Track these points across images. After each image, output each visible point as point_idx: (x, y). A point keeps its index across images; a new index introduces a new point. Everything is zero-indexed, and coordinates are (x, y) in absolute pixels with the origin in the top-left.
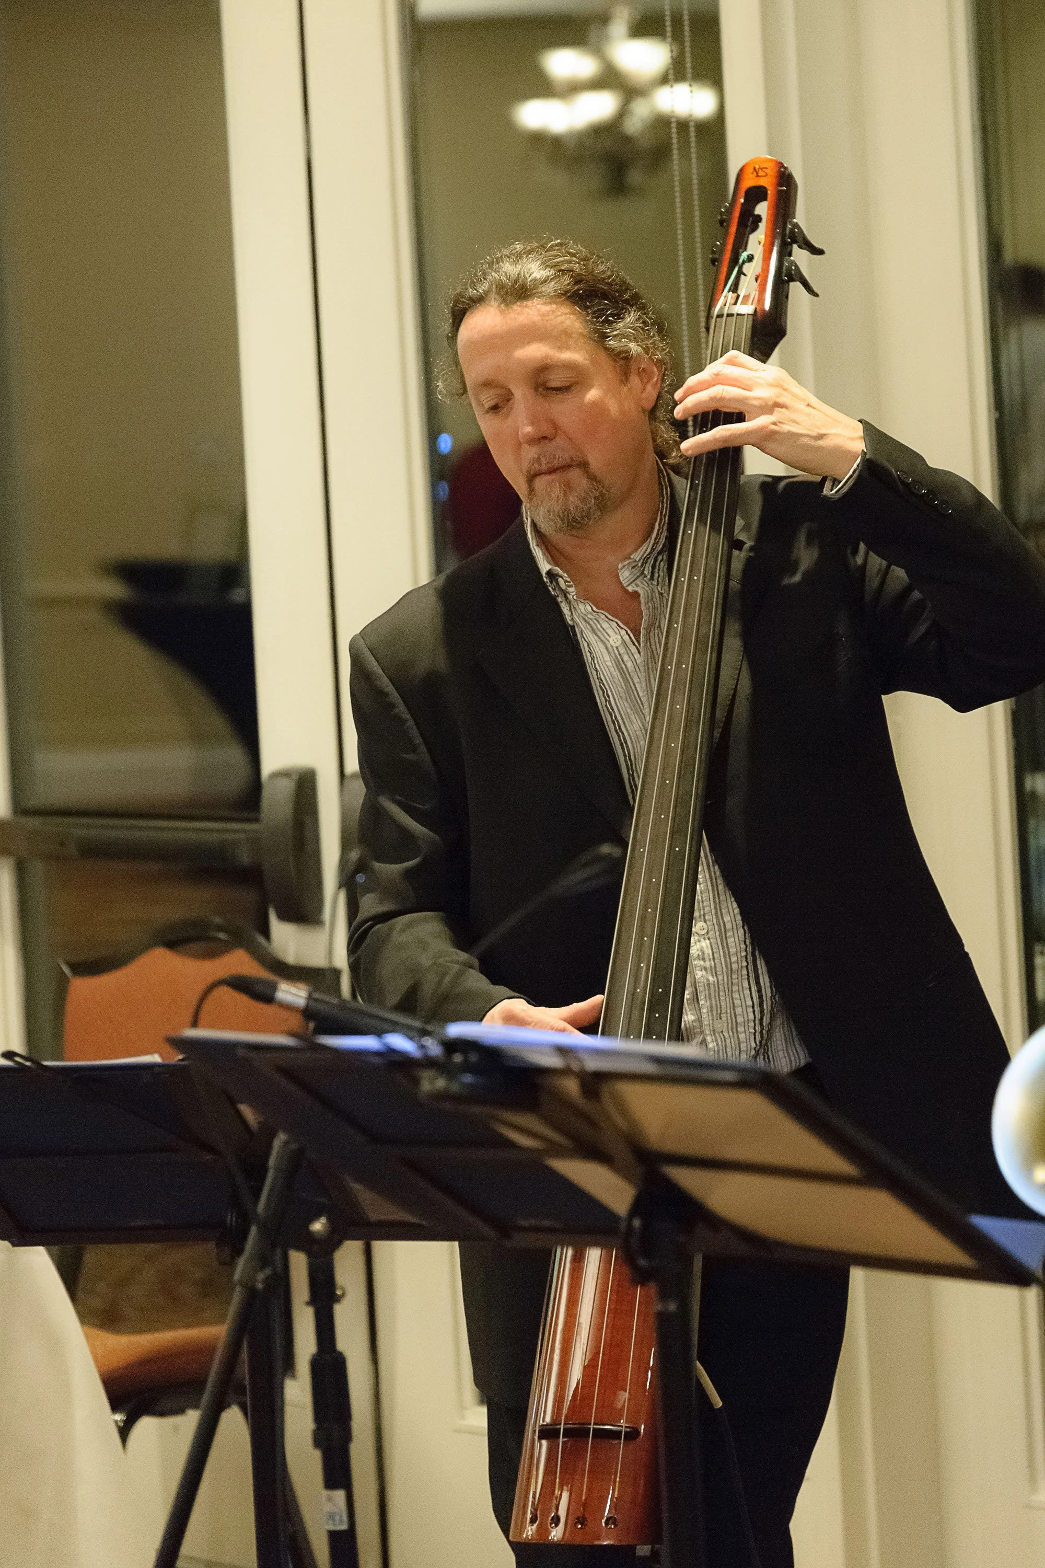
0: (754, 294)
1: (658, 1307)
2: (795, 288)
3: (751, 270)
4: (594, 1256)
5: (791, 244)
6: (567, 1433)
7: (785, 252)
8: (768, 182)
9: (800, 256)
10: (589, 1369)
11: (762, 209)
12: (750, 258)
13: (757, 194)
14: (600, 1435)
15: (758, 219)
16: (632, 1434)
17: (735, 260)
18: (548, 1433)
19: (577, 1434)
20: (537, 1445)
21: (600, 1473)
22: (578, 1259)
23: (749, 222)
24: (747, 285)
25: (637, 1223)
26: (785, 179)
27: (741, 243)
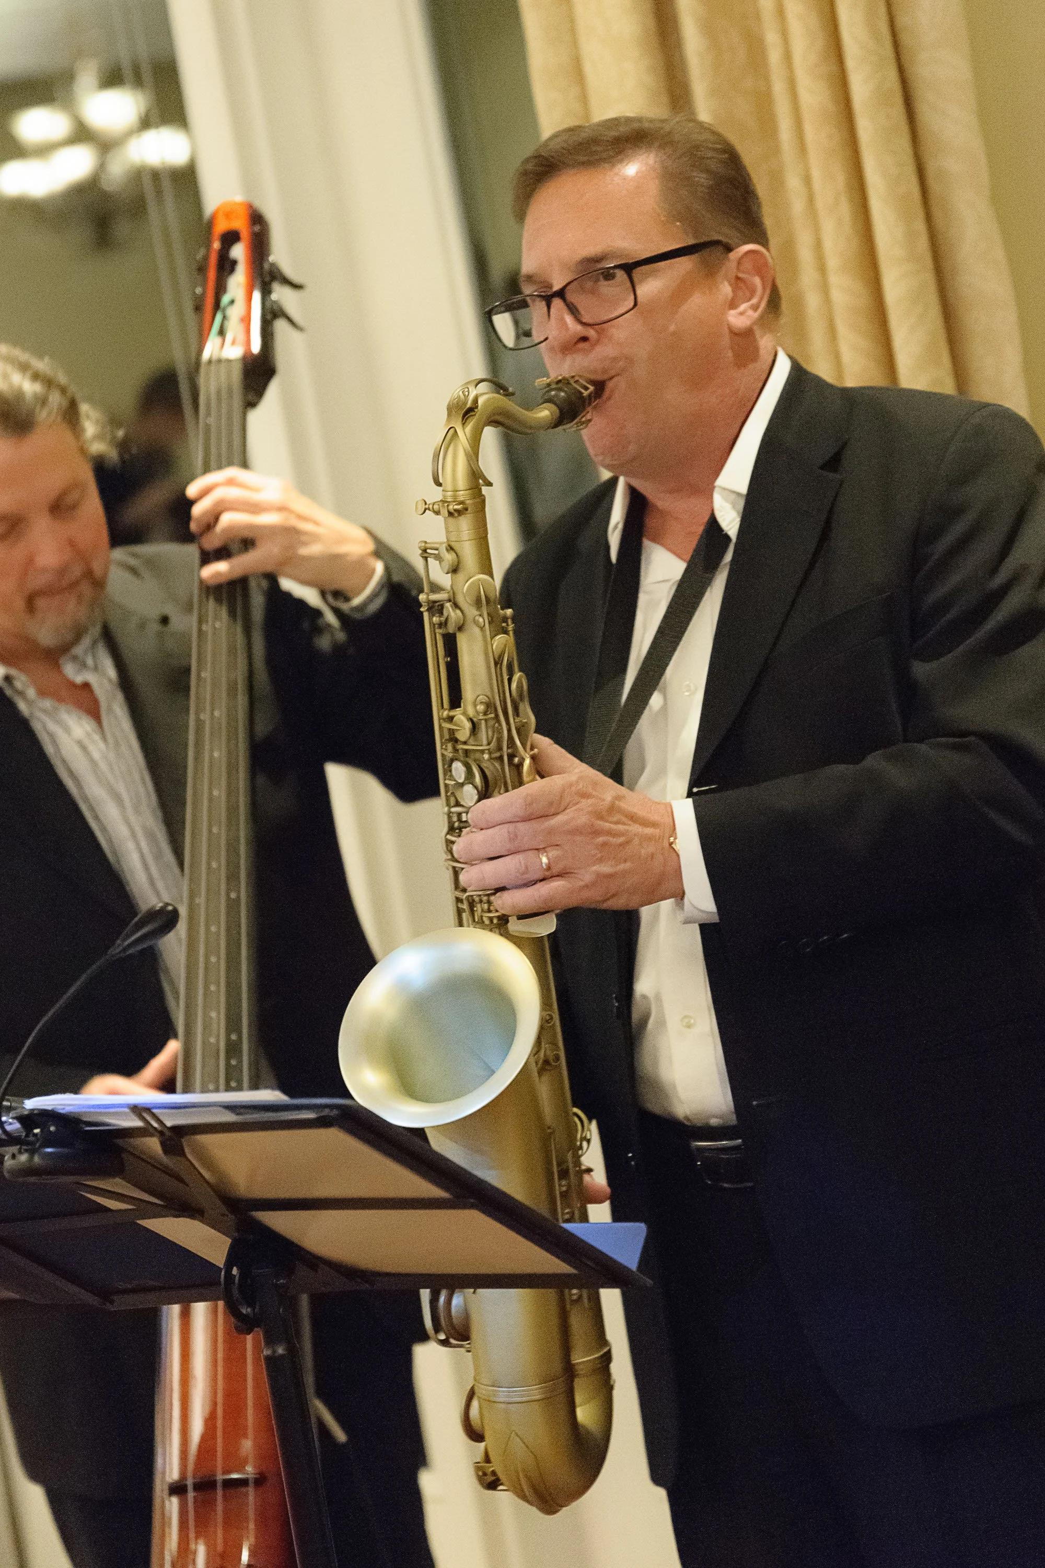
0: (241, 337)
1: (267, 1352)
2: (280, 326)
3: (235, 313)
4: (200, 1310)
5: (270, 283)
6: (198, 1487)
7: (266, 292)
8: (240, 224)
9: (280, 294)
10: (210, 1421)
11: (238, 252)
12: (232, 302)
13: (231, 238)
14: (230, 1484)
15: (234, 263)
16: (260, 1481)
17: (217, 306)
18: (177, 1489)
19: (205, 1485)
20: (167, 1503)
21: (233, 1521)
22: (186, 1315)
23: (226, 266)
24: (234, 328)
25: (235, 1271)
26: (257, 219)
27: (221, 288)
